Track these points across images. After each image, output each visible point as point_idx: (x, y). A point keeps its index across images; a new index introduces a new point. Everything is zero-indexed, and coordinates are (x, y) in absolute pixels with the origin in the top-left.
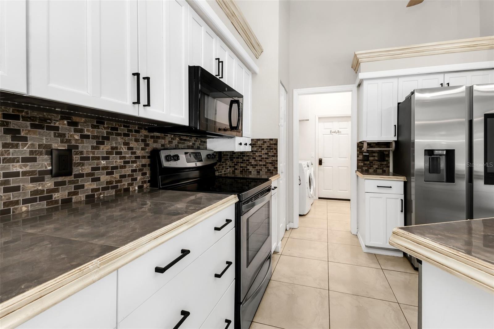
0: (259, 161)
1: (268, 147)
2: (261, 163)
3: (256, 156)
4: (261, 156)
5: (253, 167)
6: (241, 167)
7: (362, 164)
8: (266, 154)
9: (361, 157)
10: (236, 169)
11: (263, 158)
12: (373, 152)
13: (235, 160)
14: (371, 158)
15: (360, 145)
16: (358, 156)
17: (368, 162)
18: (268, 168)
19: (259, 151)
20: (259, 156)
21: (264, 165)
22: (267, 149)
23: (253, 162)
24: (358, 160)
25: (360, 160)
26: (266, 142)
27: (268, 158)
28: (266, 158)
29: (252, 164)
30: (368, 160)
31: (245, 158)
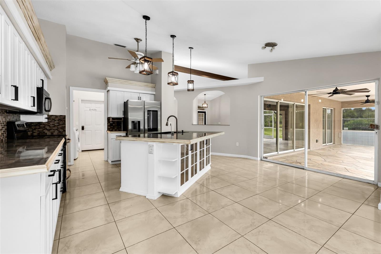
0: (53, 127)
1: (59, 119)
2: (54, 128)
3: (51, 125)
4: (54, 124)
5: (48, 131)
6: (38, 131)
7: (110, 127)
8: (57, 123)
9: (109, 124)
10: (35, 132)
11: (56, 126)
12: (115, 122)
13: (33, 127)
14: (114, 125)
15: (109, 119)
16: (108, 124)
17: (112, 127)
18: (59, 130)
19: (53, 122)
20: (53, 124)
21: (56, 129)
22: (58, 121)
23: (48, 128)
24: (108, 126)
25: (109, 126)
26: (58, 117)
27: (59, 126)
28: (57, 126)
29: (47, 129)
30: (112, 125)
31: (41, 126)
